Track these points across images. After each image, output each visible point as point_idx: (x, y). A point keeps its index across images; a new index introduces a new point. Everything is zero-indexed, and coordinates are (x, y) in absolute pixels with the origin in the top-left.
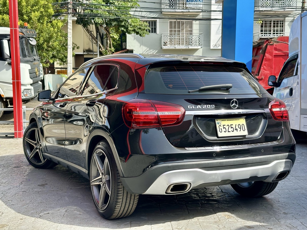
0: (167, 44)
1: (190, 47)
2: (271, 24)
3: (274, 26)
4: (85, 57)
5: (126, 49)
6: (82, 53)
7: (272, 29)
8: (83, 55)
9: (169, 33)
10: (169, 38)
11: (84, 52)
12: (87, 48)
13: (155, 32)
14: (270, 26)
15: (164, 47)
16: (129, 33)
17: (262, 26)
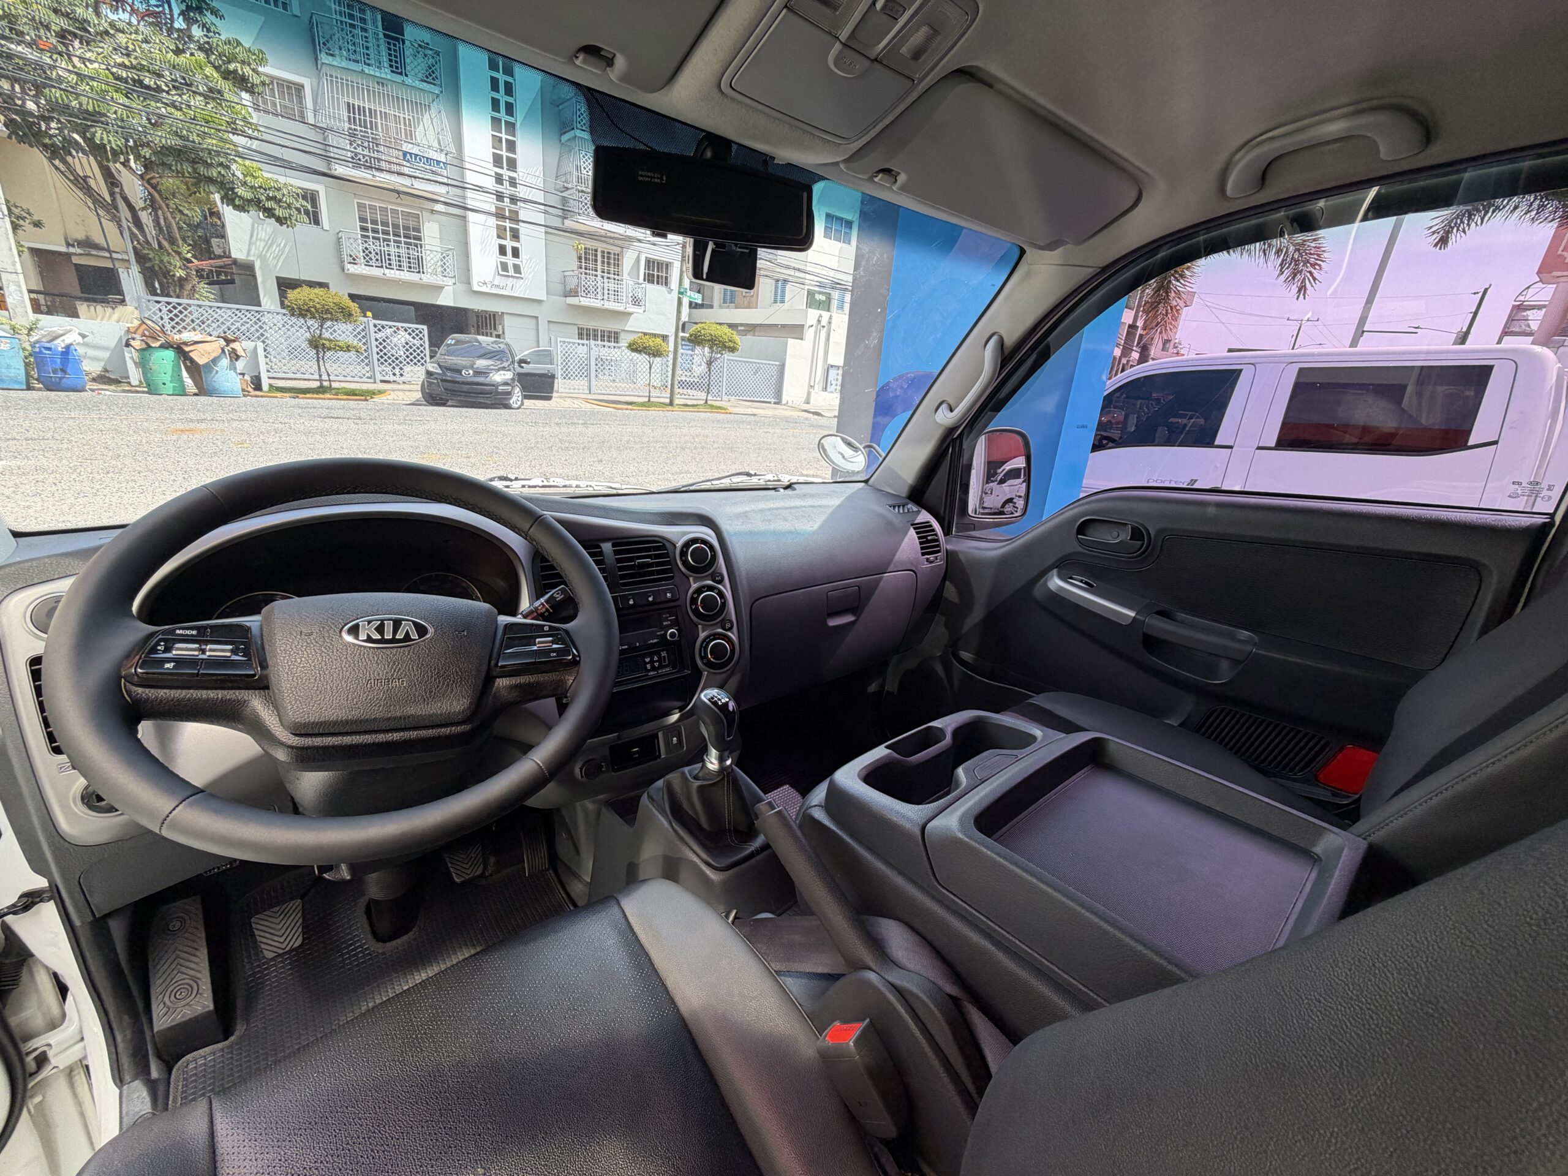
0: (358, 261)
1: (426, 278)
2: (596, 255)
3: (603, 262)
5: (227, 257)
6: (63, 249)
7: (599, 267)
8: (68, 256)
9: (359, 232)
10: (362, 246)
11: (69, 244)
12: (80, 236)
13: (317, 223)
14: (596, 261)
15: (351, 269)
16: (236, 208)
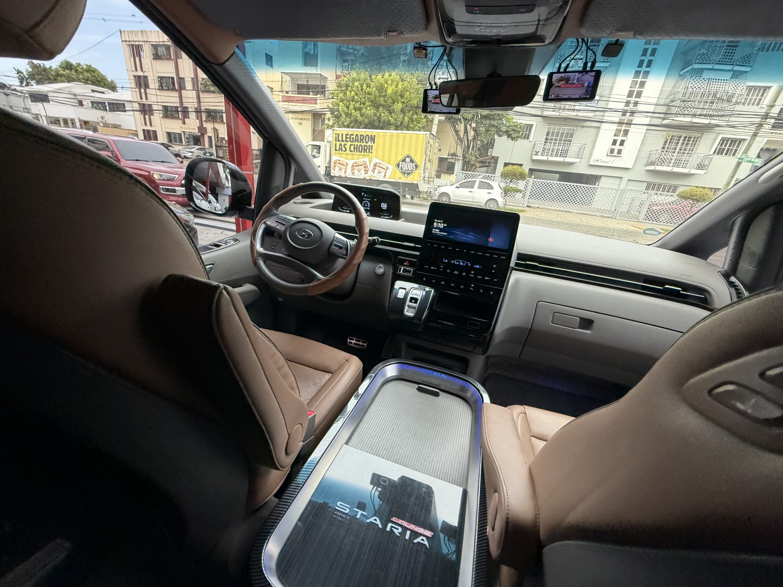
0: (539, 154)
1: (567, 160)
2: (679, 140)
3: (683, 144)
4: (449, 160)
5: (491, 155)
6: (446, 157)
7: (679, 147)
8: (447, 159)
9: (544, 140)
10: (543, 147)
11: (449, 155)
12: (452, 152)
13: (528, 138)
14: (678, 143)
15: (535, 157)
16: (500, 136)
17: (666, 142)
